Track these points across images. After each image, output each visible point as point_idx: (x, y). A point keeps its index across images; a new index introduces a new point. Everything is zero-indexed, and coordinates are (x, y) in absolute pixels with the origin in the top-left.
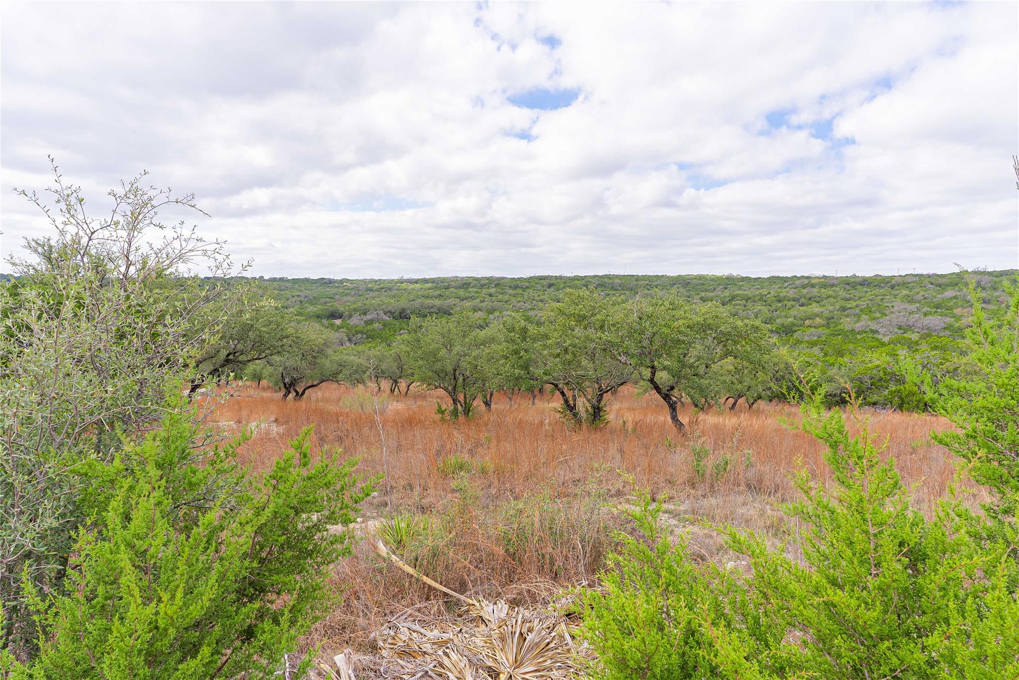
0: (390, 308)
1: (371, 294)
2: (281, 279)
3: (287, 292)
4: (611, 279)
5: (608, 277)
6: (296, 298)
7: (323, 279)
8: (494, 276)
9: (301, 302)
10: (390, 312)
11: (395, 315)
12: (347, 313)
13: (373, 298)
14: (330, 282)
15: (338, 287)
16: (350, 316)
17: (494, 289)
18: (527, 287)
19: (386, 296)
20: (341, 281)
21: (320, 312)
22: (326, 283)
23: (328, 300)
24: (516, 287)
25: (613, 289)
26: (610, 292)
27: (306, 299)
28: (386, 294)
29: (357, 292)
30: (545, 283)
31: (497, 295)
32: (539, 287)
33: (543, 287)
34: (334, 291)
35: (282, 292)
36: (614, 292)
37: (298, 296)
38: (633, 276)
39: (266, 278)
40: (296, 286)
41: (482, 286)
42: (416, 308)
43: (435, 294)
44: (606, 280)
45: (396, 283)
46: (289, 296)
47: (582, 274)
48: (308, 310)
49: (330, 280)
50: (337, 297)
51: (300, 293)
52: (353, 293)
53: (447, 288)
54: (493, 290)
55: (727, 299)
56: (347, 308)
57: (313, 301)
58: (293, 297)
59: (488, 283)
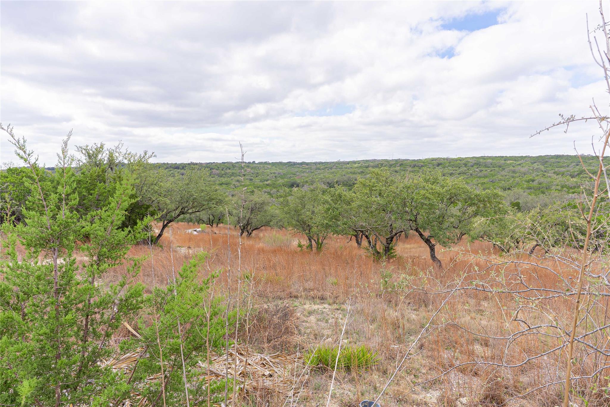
0: (328, 180)
1: (319, 171)
2: (266, 163)
3: (268, 170)
4: (485, 159)
5: (483, 158)
6: (273, 174)
7: (290, 162)
8: (401, 158)
9: (276, 177)
10: (328, 183)
11: (331, 185)
12: (302, 184)
13: (320, 174)
14: (294, 164)
15: (299, 167)
16: (303, 186)
17: (399, 168)
18: (422, 166)
19: (328, 173)
20: (301, 163)
21: (285, 183)
22: (292, 165)
23: (292, 175)
24: (414, 166)
25: (486, 166)
26: (483, 169)
27: (279, 175)
28: (328, 171)
29: (310, 170)
30: (435, 163)
31: (400, 171)
32: (430, 165)
33: (434, 165)
34: (296, 170)
35: (265, 171)
36: (487, 169)
37: (274, 173)
38: (503, 157)
39: (256, 162)
40: (274, 167)
41: (391, 166)
42: (345, 181)
43: (359, 171)
44: (481, 160)
45: (335, 164)
46: (269, 173)
47: (463, 156)
48: (279, 182)
49: (294, 163)
50: (298, 173)
51: (275, 171)
52: (308, 171)
53: (367, 167)
54: (397, 168)
55: (576, 173)
56: (302, 180)
57: (283, 176)
58: (271, 174)
59: (395, 164)
